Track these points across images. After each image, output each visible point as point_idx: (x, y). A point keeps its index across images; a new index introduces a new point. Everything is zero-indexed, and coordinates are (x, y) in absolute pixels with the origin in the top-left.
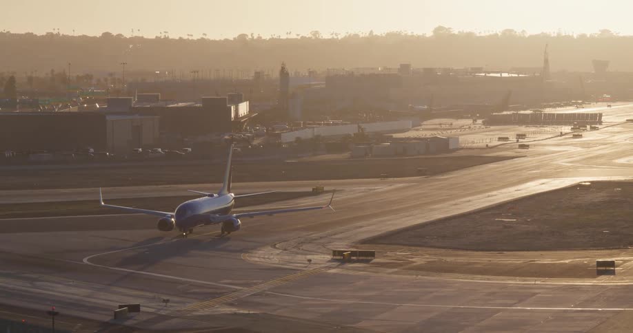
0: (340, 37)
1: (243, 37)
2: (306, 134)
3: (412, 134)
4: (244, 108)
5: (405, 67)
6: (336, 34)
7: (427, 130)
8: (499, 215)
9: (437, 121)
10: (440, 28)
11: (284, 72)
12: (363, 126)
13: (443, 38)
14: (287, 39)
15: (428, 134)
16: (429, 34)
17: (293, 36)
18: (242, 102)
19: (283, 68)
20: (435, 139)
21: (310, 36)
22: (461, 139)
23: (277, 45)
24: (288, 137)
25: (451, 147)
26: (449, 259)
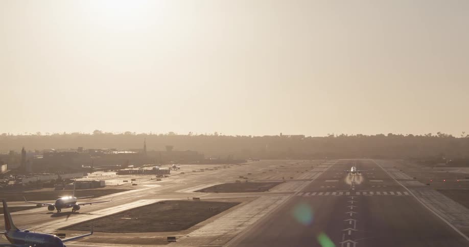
0: (50, 135)
1: (4, 134)
2: (34, 179)
3: (83, 179)
4: (4, 168)
5: (80, 149)
6: (48, 133)
7: (90, 177)
8: (123, 216)
9: (95, 173)
10: (97, 131)
11: (23, 151)
12: (61, 176)
13: (98, 134)
14: (25, 136)
15: (91, 179)
16: (92, 133)
17: (28, 134)
18: (3, 165)
19: (23, 149)
20: (94, 182)
21: (36, 134)
22: (106, 181)
23: (20, 138)
24: (25, 180)
25: (101, 185)
26: (100, 237)
